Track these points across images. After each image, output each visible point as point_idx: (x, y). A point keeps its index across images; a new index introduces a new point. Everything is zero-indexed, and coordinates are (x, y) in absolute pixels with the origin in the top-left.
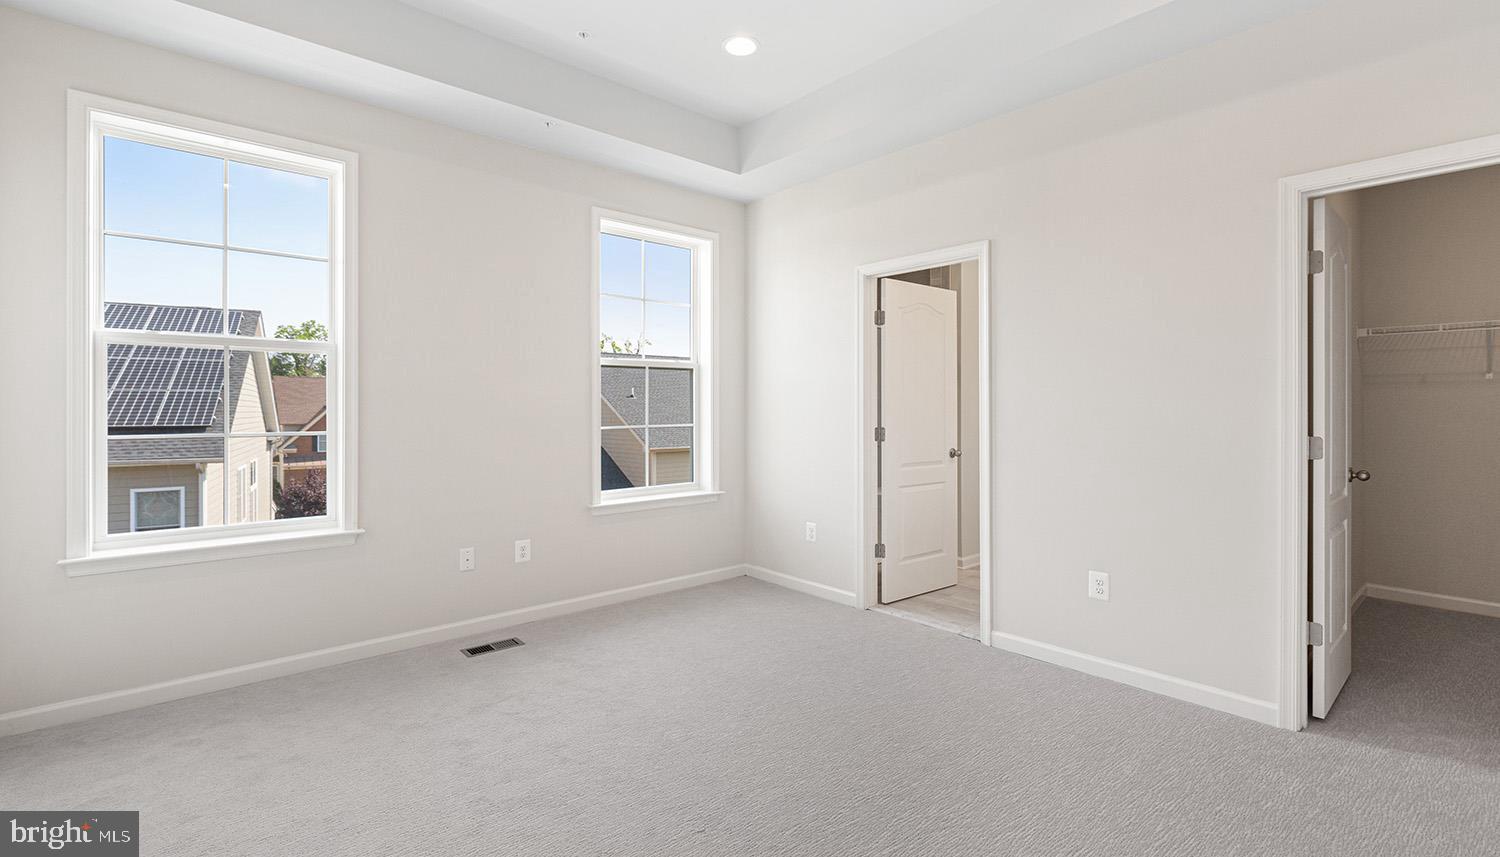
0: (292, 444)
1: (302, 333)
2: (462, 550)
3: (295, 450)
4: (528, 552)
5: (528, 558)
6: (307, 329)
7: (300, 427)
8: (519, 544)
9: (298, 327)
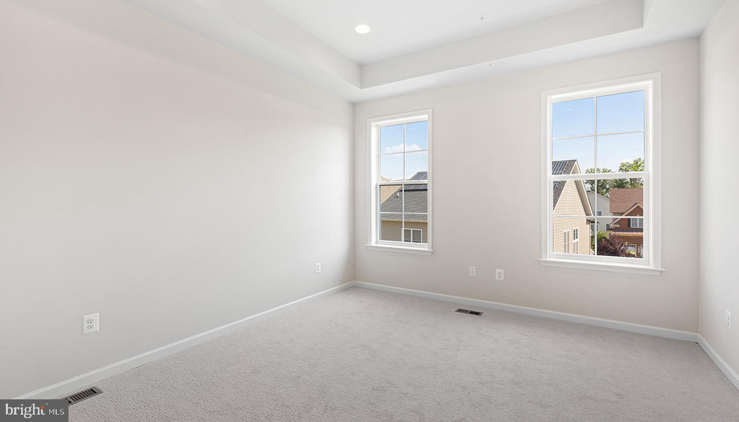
0: (617, 222)
1: (634, 165)
2: (471, 267)
3: (618, 226)
4: (502, 275)
5: (502, 279)
6: (637, 163)
7: (622, 214)
8: (498, 271)
9: (632, 163)
